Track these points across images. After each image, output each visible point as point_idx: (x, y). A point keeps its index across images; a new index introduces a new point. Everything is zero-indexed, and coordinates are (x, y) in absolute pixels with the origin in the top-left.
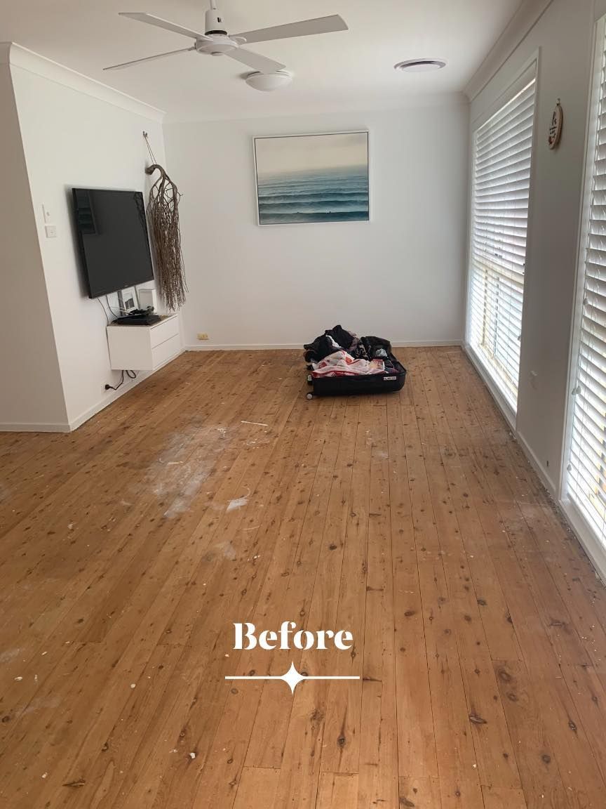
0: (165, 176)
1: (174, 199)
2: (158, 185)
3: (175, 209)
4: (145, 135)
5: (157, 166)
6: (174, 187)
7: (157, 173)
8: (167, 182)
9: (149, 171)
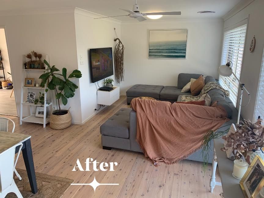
0: (120, 42)
1: (123, 49)
2: (118, 45)
3: (123, 52)
4: (115, 29)
5: (118, 39)
6: (123, 46)
7: (118, 41)
8: (120, 44)
9: (115, 40)
